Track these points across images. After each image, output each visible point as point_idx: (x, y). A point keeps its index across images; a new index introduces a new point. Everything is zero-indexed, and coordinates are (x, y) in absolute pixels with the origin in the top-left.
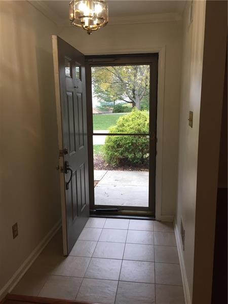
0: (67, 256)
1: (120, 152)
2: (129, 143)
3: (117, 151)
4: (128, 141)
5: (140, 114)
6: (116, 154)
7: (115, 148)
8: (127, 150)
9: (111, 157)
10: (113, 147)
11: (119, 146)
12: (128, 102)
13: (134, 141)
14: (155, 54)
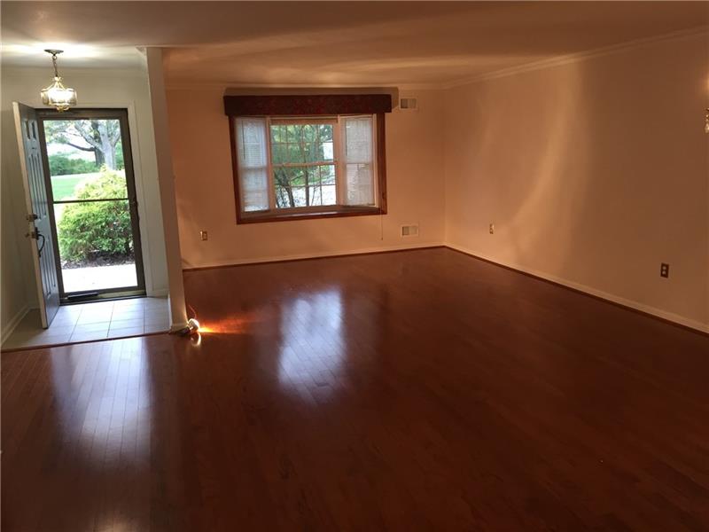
0: (47, 328)
1: (87, 237)
2: (101, 222)
3: (81, 238)
4: (99, 220)
5: (114, 176)
6: (80, 241)
7: (77, 232)
8: (98, 233)
9: (71, 250)
10: (73, 231)
11: (83, 228)
12: (83, 149)
13: (110, 219)
14: (122, 109)
